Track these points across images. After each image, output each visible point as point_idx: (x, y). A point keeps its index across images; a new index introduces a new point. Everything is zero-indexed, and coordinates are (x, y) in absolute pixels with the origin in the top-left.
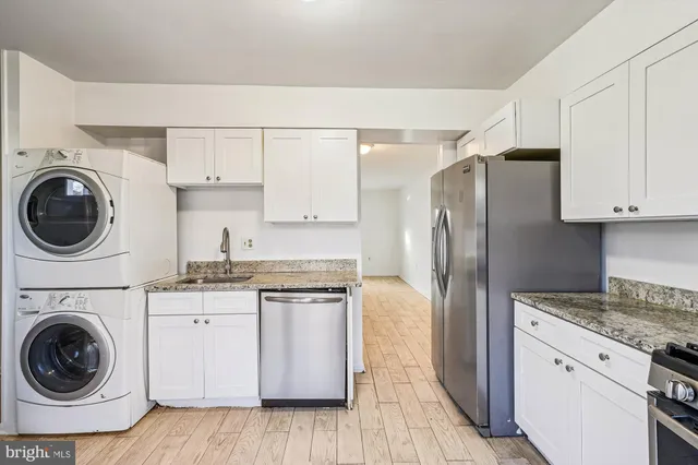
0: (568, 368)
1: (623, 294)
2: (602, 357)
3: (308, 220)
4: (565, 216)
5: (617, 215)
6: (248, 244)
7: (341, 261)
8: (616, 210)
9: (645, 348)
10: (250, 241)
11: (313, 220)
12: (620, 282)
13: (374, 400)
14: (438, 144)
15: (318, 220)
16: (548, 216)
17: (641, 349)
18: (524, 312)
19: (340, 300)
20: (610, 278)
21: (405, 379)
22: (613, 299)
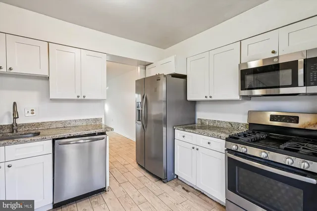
0: (197, 149)
1: (202, 123)
2: (209, 143)
3: (80, 98)
4: (189, 99)
5: (210, 99)
6: (30, 112)
7: (94, 119)
8: (206, 97)
9: (222, 138)
10: (32, 110)
11: (82, 98)
12: (201, 120)
13: (117, 184)
14: (138, 66)
15: (85, 98)
16: (183, 98)
17: (221, 139)
18: (179, 133)
19: (103, 138)
20: (198, 119)
21: (126, 171)
22: (199, 125)
